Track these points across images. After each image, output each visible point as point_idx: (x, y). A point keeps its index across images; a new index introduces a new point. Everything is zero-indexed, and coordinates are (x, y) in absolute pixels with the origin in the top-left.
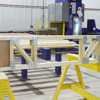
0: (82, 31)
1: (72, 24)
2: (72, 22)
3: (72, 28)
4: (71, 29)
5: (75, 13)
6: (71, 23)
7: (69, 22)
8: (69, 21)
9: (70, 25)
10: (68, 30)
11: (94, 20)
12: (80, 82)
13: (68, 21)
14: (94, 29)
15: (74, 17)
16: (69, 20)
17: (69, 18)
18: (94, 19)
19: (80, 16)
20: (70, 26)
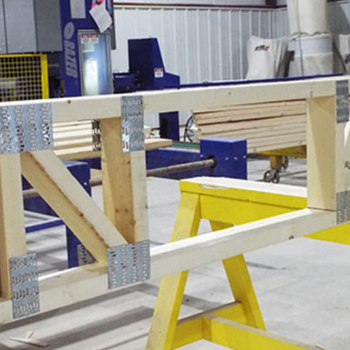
0: (112, 85)
1: (74, 60)
2: (73, 53)
3: (76, 76)
4: (72, 78)
5: (83, 16)
6: (72, 57)
7: (63, 52)
8: (63, 47)
9: (67, 63)
10: (63, 84)
11: (156, 40)
12: (237, 301)
13: (61, 50)
14: (158, 74)
15: (80, 32)
16: (63, 43)
17: (63, 38)
18: (154, 36)
19: (102, 29)
20: (68, 69)
